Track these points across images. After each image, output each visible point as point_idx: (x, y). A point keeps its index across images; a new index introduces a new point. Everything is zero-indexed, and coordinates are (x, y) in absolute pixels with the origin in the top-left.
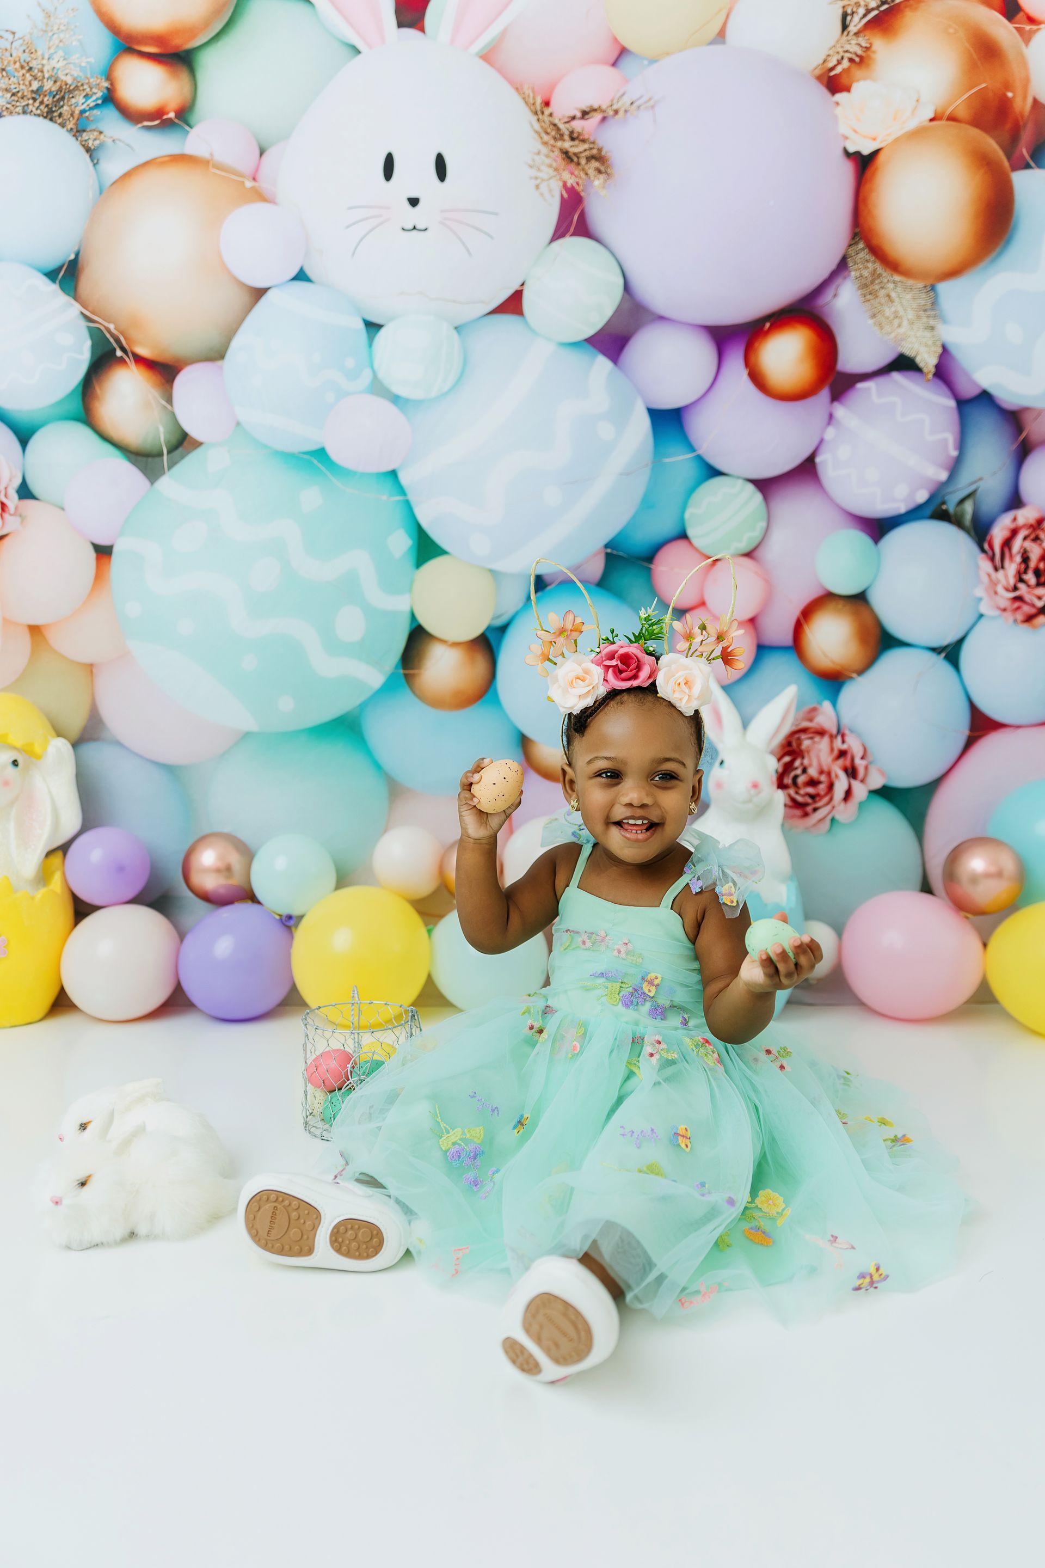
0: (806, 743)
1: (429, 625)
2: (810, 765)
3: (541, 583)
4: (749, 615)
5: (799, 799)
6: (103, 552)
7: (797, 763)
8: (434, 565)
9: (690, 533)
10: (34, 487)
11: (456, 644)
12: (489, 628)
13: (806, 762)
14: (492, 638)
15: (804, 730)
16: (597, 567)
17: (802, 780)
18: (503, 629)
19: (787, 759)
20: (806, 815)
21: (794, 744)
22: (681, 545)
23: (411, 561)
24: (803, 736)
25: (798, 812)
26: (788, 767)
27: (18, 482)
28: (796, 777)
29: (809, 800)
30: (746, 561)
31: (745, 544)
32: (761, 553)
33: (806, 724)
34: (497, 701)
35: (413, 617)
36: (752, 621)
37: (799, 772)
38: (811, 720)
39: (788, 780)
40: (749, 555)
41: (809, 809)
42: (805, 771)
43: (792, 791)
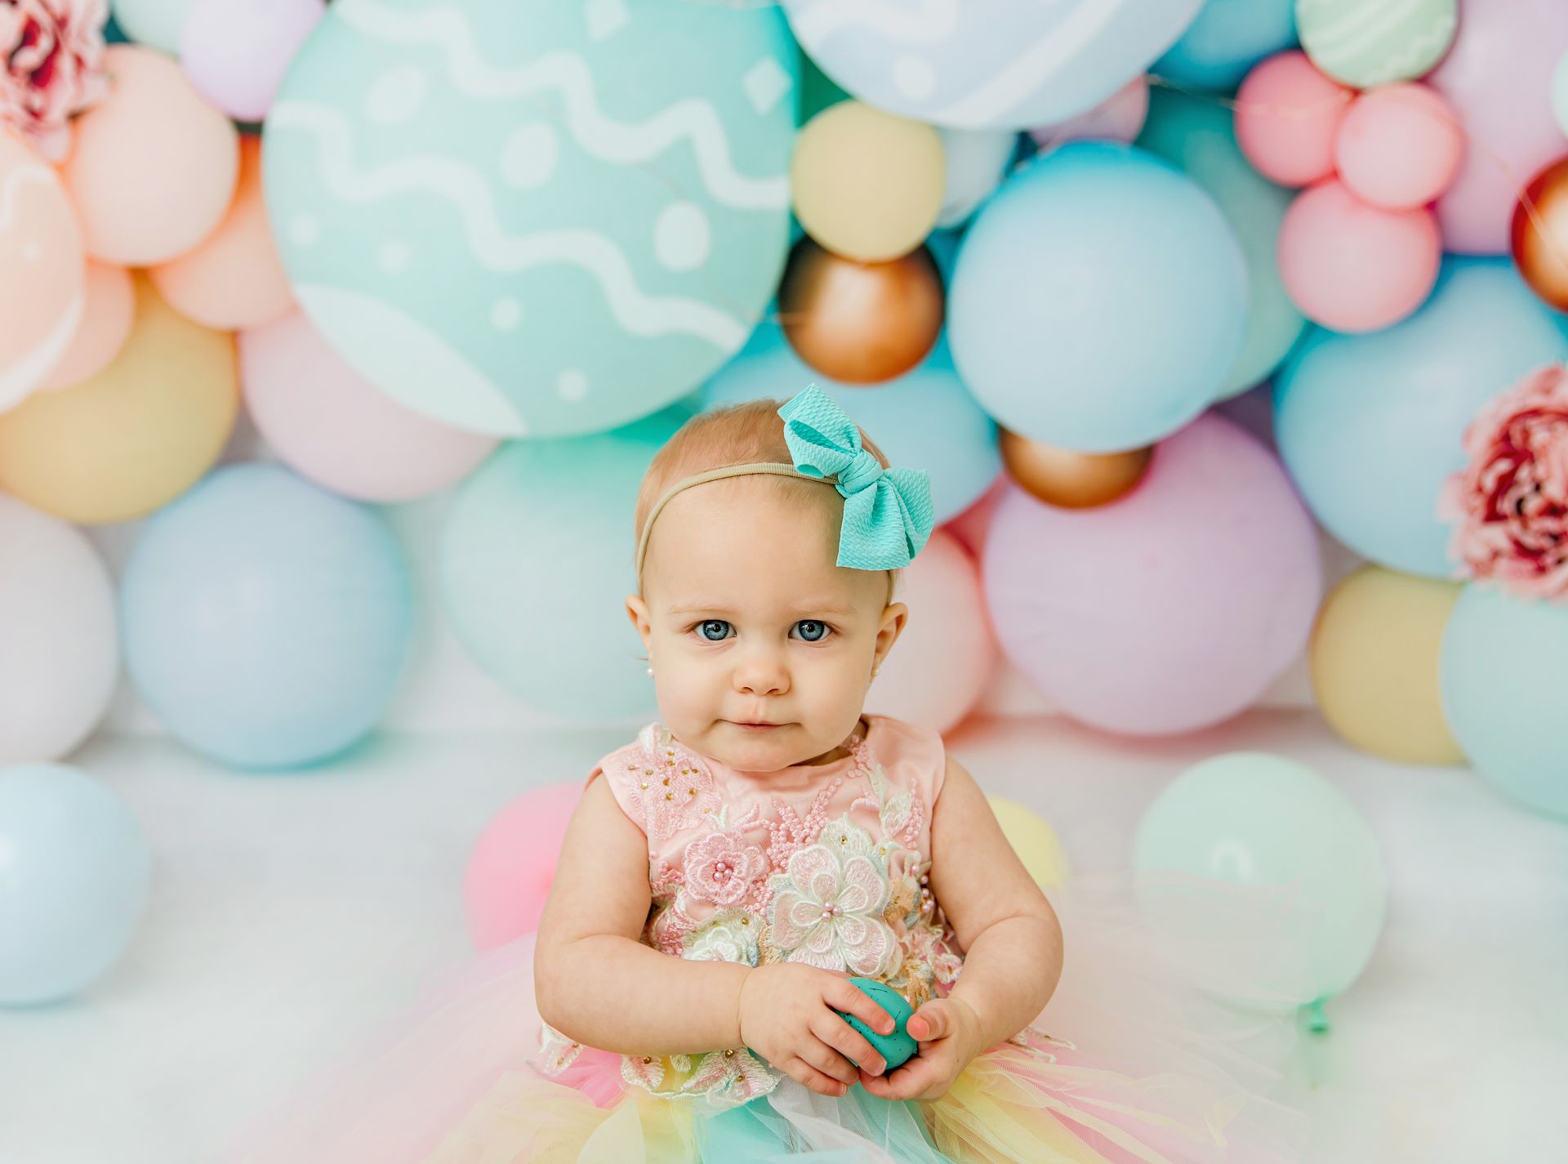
0: (1540, 436)
1: (824, 232)
2: (1548, 477)
3: (1026, 146)
4: (1425, 193)
5: (1530, 541)
6: (249, 132)
7: (1524, 473)
8: (830, 121)
9: (1309, 40)
10: (130, 22)
11: (872, 265)
12: (937, 233)
13: (1541, 471)
14: (940, 250)
15: (1535, 413)
16: (1132, 112)
17: (1533, 505)
18: (958, 234)
19: (1504, 466)
20: (1542, 570)
21: (1517, 440)
22: (1290, 67)
23: (788, 114)
24: (1533, 423)
25: (1528, 566)
26: (1506, 482)
27: (99, 16)
28: (1520, 503)
29: (1545, 543)
30: (1419, 94)
31: (1415, 60)
32: (1445, 77)
33: (1536, 401)
34: (948, 364)
35: (795, 220)
36: (1432, 207)
37: (1526, 489)
38: (1547, 391)
39: (1506, 505)
40: (1424, 80)
41: (1549, 560)
42: (1538, 487)
43: (1514, 527)
